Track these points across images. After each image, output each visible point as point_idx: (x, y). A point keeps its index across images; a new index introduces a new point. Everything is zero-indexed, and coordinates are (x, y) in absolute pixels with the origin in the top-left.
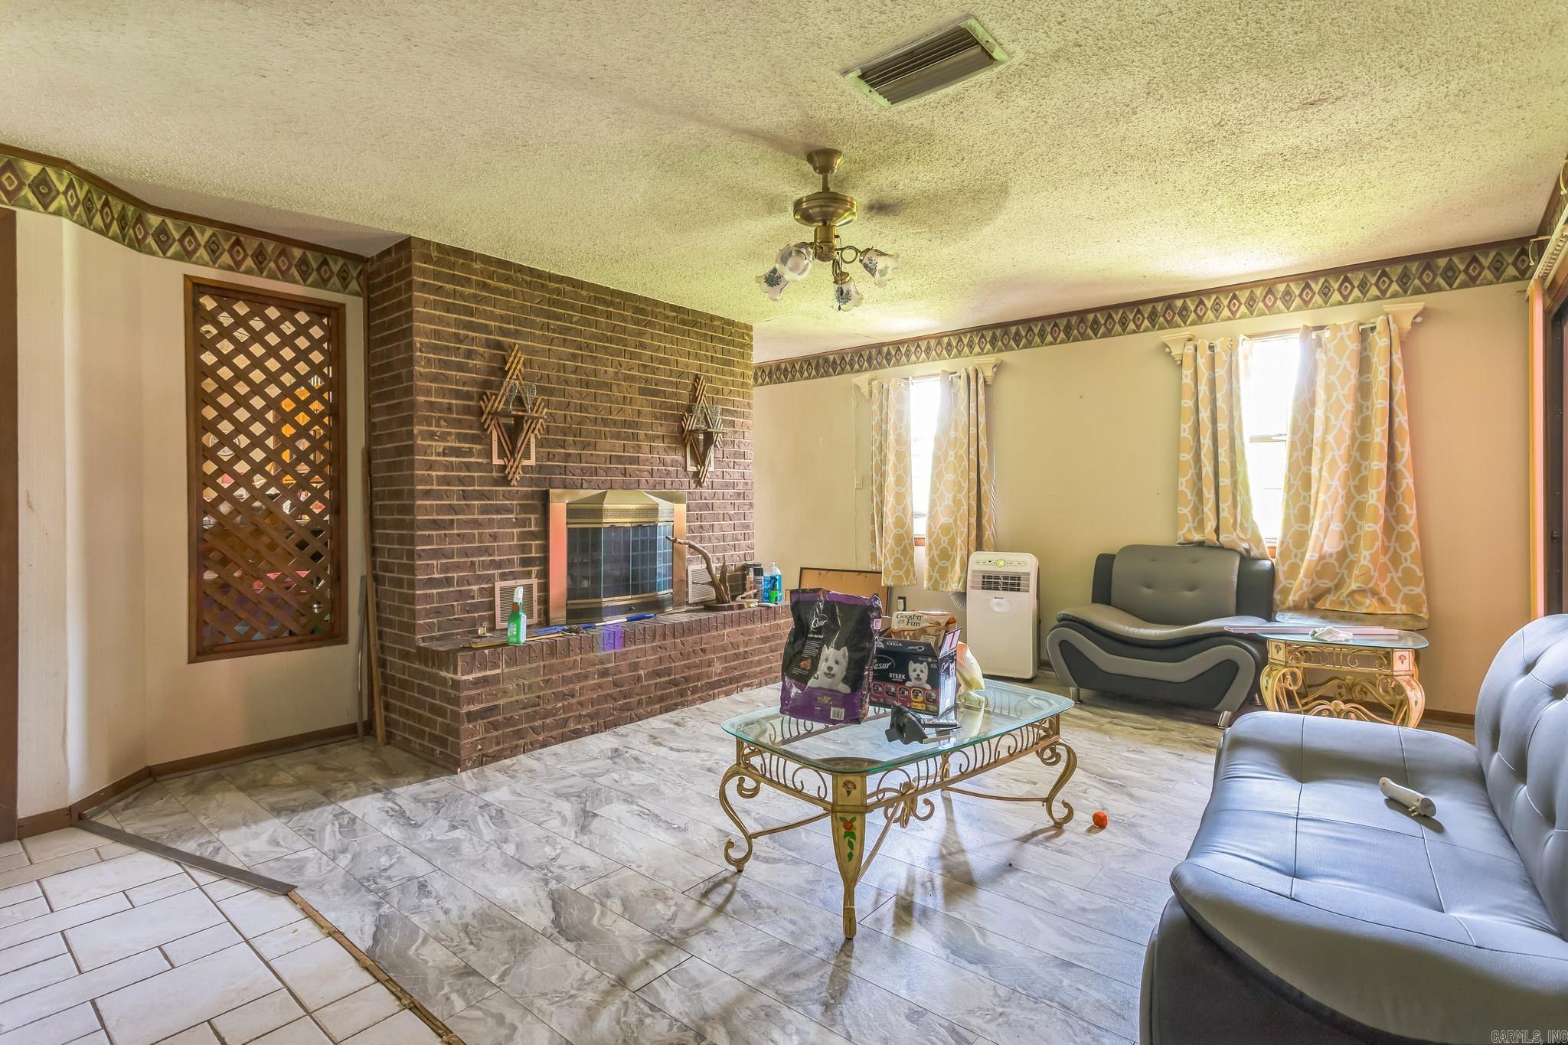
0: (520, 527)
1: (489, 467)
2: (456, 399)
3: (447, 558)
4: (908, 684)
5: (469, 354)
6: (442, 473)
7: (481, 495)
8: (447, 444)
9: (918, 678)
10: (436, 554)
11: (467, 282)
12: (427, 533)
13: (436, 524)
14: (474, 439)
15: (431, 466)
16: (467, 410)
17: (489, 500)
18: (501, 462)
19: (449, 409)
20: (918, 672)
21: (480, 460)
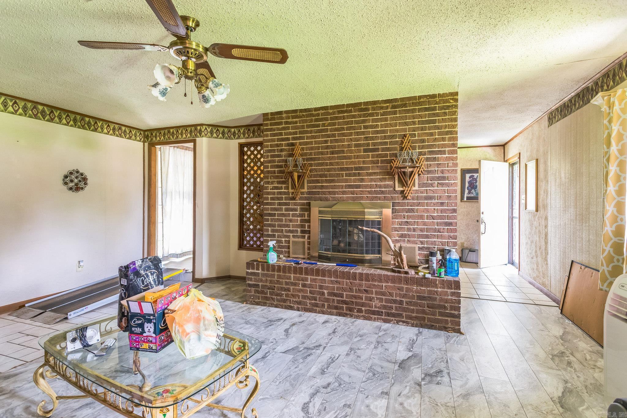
0: (301, 217)
1: (288, 193)
2: (277, 168)
3: (273, 227)
4: (144, 335)
5: (282, 150)
6: (272, 196)
7: (286, 204)
8: (273, 185)
9: (149, 331)
10: (270, 225)
11: (280, 123)
12: (267, 217)
13: (270, 215)
14: (283, 183)
15: (268, 193)
16: (280, 172)
17: (288, 206)
18: (293, 191)
19: (274, 172)
20: (149, 328)
21: (285, 191)
